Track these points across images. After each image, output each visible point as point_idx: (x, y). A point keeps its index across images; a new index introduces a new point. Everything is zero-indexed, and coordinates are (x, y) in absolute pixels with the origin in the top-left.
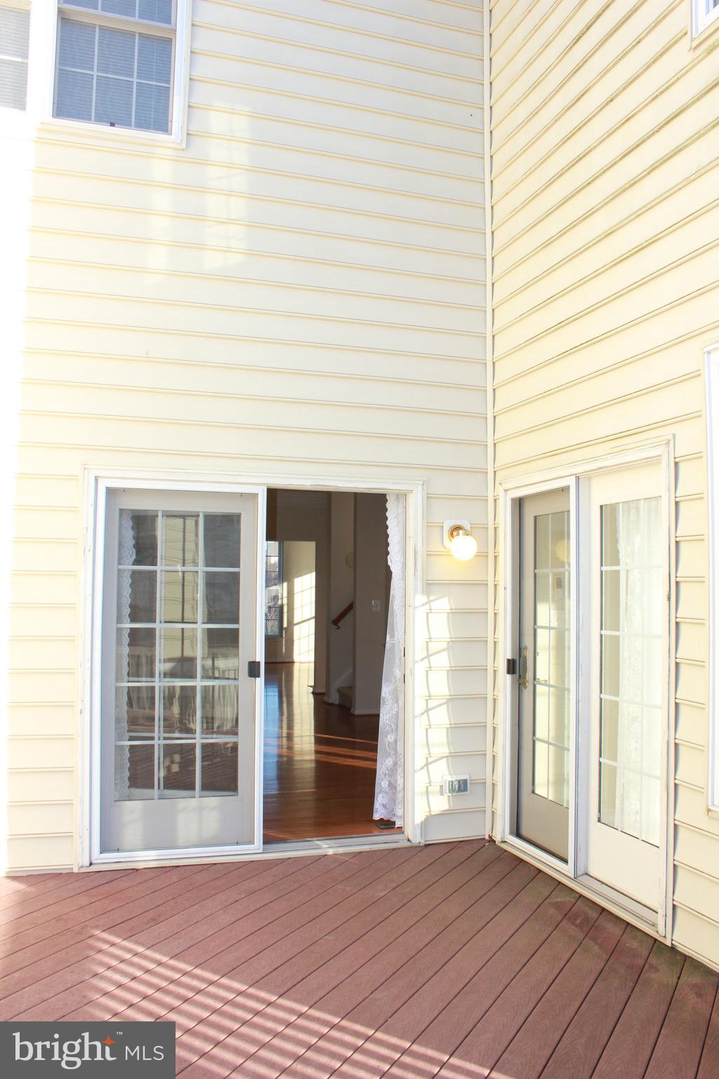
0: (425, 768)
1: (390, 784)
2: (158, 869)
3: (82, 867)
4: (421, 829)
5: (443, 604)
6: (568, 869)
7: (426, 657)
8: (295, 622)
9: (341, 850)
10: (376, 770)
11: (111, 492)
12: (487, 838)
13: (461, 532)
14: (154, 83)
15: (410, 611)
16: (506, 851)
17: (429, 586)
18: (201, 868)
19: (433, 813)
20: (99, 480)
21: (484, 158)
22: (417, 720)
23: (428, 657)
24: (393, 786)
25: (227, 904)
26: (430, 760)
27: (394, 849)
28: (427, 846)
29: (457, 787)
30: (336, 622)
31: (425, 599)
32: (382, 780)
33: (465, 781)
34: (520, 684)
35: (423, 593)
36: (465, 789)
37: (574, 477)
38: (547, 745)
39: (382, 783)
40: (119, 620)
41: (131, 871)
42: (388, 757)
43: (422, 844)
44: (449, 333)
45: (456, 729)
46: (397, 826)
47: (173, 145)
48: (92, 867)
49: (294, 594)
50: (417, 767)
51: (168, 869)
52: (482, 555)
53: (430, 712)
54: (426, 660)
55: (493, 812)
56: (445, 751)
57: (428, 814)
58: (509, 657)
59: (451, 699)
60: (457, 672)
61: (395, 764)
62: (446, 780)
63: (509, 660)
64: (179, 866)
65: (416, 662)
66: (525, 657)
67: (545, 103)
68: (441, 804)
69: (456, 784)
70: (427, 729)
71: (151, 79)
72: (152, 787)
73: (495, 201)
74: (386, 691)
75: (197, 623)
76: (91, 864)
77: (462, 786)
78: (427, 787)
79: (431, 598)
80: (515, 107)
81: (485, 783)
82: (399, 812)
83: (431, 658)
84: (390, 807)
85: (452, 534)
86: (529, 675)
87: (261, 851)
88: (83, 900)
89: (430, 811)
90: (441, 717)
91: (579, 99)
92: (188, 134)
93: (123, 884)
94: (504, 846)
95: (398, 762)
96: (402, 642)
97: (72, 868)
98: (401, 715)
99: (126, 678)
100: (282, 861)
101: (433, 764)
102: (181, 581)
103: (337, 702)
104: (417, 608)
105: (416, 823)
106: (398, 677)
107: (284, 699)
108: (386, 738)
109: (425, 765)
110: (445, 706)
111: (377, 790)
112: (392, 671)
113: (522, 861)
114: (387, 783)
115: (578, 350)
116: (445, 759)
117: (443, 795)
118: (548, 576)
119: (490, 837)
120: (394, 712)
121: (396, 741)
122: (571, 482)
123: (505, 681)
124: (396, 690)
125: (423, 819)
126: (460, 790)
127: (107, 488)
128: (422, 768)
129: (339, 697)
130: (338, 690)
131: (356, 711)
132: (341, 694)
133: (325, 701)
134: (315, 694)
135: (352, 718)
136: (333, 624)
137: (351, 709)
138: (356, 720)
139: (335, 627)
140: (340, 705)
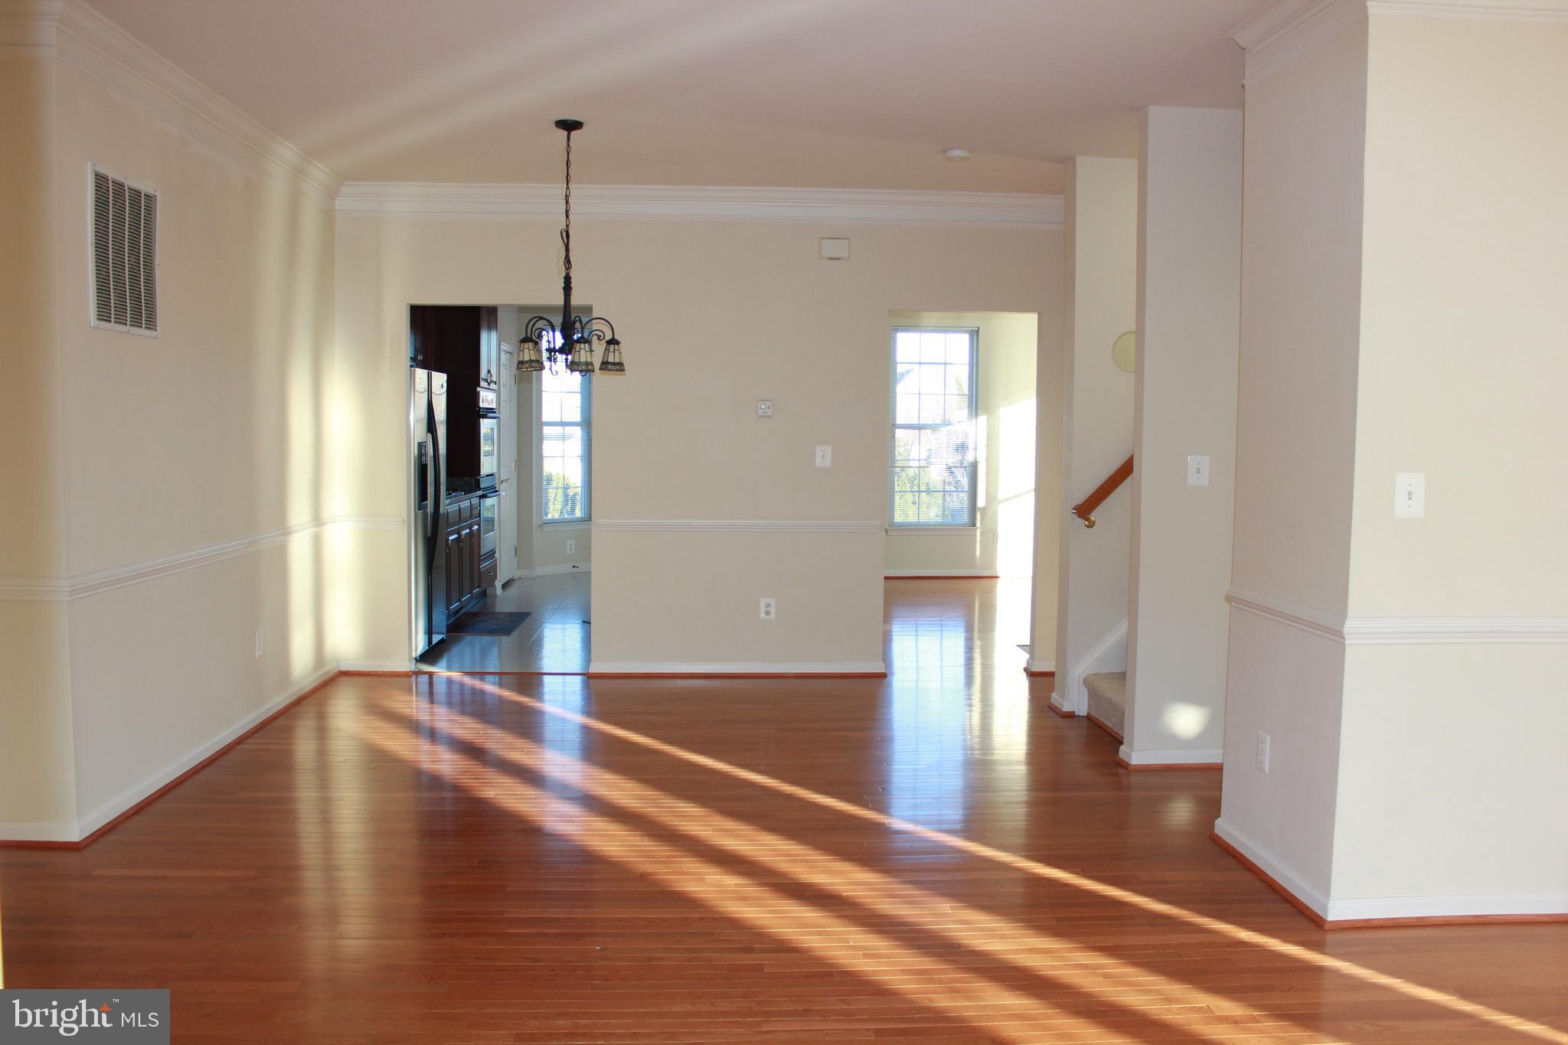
8: (1001, 497)
30: (1085, 510)
49: (1000, 441)
103: (1082, 712)
129: (1089, 697)
130: (1086, 682)
131: (1134, 754)
132: (1094, 695)
133: (1052, 704)
134: (1032, 674)
135: (1121, 771)
136: (1076, 516)
137: (1122, 747)
138: (1134, 779)
139: (1081, 522)
140: (1089, 718)
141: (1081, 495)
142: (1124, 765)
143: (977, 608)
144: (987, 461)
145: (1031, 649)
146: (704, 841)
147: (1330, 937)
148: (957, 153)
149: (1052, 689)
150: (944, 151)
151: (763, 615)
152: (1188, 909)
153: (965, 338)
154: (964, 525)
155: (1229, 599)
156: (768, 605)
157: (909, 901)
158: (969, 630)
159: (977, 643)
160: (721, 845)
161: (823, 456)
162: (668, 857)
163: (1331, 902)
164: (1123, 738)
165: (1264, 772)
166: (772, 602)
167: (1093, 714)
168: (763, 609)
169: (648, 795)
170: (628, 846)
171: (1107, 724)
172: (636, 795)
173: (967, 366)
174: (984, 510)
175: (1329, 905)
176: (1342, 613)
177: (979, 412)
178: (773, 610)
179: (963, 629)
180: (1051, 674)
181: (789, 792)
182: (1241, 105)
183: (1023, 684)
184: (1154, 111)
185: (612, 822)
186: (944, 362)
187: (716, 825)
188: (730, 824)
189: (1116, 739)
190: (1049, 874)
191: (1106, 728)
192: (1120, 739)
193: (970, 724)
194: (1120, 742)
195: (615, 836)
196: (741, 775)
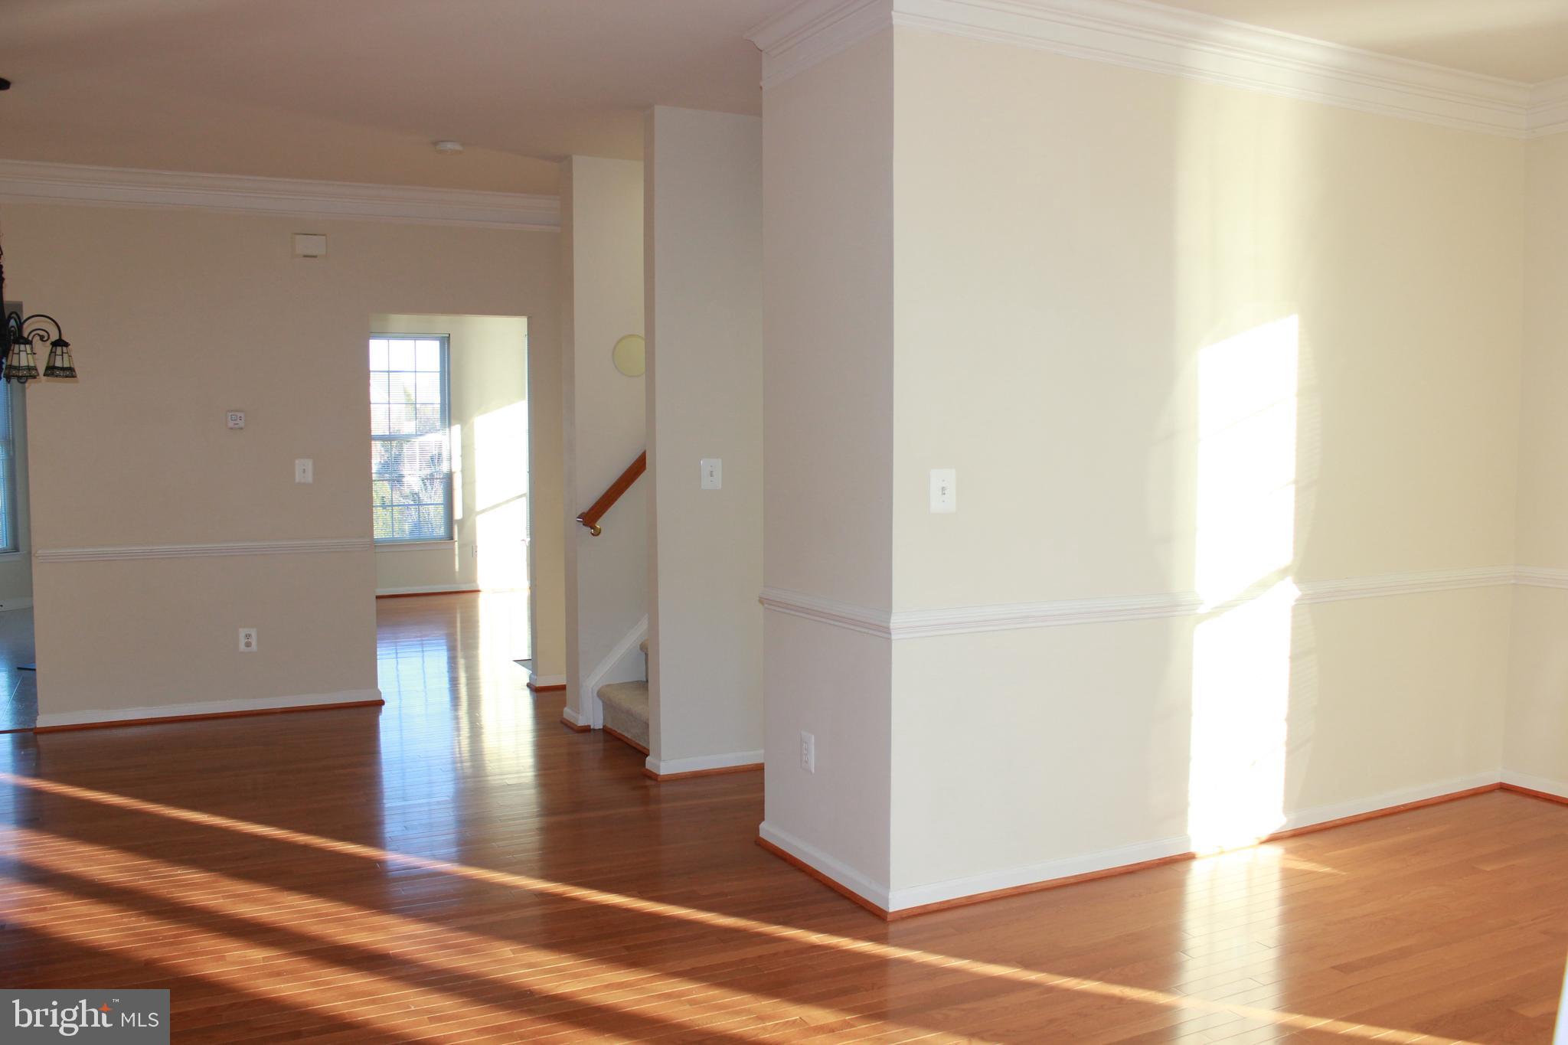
8: (478, 508)
30: (591, 518)
103: (597, 723)
129: (603, 710)
130: (601, 694)
131: (662, 764)
132: (609, 706)
133: (564, 719)
134: (535, 690)
135: (649, 782)
136: (581, 524)
137: (648, 759)
138: (664, 790)
139: (587, 530)
140: (606, 731)
141: (586, 504)
142: (653, 777)
143: (458, 625)
144: (463, 471)
145: (532, 664)
146: (217, 912)
147: (892, 928)
148: (449, 146)
149: (564, 704)
150: (435, 144)
151: (242, 647)
152: (755, 919)
153: (435, 345)
154: (441, 539)
155: (761, 601)
156: (248, 636)
157: (468, 951)
158: (452, 650)
159: (461, 662)
160: (236, 914)
161: (304, 470)
162: (176, 936)
163: (890, 894)
164: (649, 750)
165: (811, 773)
166: (253, 632)
167: (609, 726)
168: (242, 641)
169: (135, 865)
170: (123, 930)
171: (626, 734)
172: (122, 867)
173: (438, 375)
174: (461, 522)
175: (890, 897)
176: (887, 609)
177: (453, 421)
178: (254, 641)
179: (445, 647)
180: (563, 688)
181: (303, 843)
182: (756, 110)
183: (526, 700)
184: (660, 111)
185: (97, 903)
186: (414, 370)
187: (225, 892)
188: (243, 888)
189: (640, 751)
190: (606, 901)
191: (625, 740)
192: (645, 751)
193: (460, 748)
194: (643, 754)
195: (103, 920)
196: (243, 830)
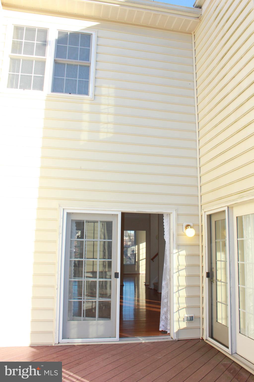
0: (178, 312)
1: (165, 317)
2: (82, 346)
3: (56, 344)
4: (176, 334)
5: (183, 253)
6: (229, 351)
7: (178, 272)
8: (140, 259)
9: (147, 341)
10: (160, 312)
11: (68, 214)
12: (201, 338)
13: (189, 227)
14: (84, 80)
15: (172, 255)
16: (207, 343)
17: (179, 246)
18: (97, 346)
19: (181, 328)
20: (64, 210)
21: (194, 98)
22: (174, 294)
23: (178, 271)
24: (166, 318)
25: (104, 359)
26: (179, 309)
27: (166, 341)
28: (178, 340)
29: (189, 319)
31: (177, 251)
32: (163, 316)
33: (192, 317)
34: (211, 281)
35: (176, 249)
36: (192, 320)
37: (227, 207)
38: (221, 304)
39: (163, 318)
40: (71, 258)
41: (72, 346)
42: (164, 308)
43: (177, 340)
44: (186, 158)
45: (188, 298)
46: (168, 333)
47: (89, 99)
48: (59, 344)
49: (140, 249)
50: (175, 311)
51: (85, 346)
52: (197, 235)
53: (179, 291)
54: (178, 273)
55: (203, 329)
56: (185, 305)
57: (179, 329)
58: (207, 271)
59: (187, 286)
60: (189, 277)
61: (167, 310)
62: (185, 316)
63: (207, 273)
64: (89, 345)
65: (174, 273)
66: (213, 272)
67: (213, 79)
68: (184, 325)
69: (189, 318)
70: (178, 297)
71: (83, 79)
72: (81, 316)
73: (199, 112)
74: (164, 283)
75: (97, 259)
76: (59, 343)
77: (191, 318)
78: (178, 319)
79: (179, 251)
80: (204, 80)
81: (200, 318)
82: (169, 328)
83: (179, 272)
84: (165, 326)
85: (186, 228)
86: (214, 278)
87: (118, 340)
88: (55, 356)
89: (180, 328)
90: (183, 293)
91: (224, 77)
92: (94, 95)
93: (69, 350)
94: (207, 341)
95: (168, 309)
96: (169, 266)
97: (52, 344)
98: (169, 292)
99: (73, 278)
100: (126, 344)
101: (181, 310)
102: (93, 244)
104: (174, 254)
105: (174, 332)
106: (168, 278)
107: (136, 287)
108: (164, 301)
109: (178, 311)
110: (185, 289)
111: (161, 320)
112: (165, 276)
113: (213, 347)
114: (164, 317)
115: (227, 162)
116: (185, 309)
117: (184, 322)
118: (220, 242)
119: (202, 338)
120: (167, 291)
121: (167, 302)
122: (226, 209)
123: (206, 280)
124: (167, 283)
125: (177, 331)
126: (190, 320)
127: (67, 212)
128: (177, 312)
130: (154, 284)
136: (151, 260)
144: (138, 253)
149: (149, 286)
153: (134, 232)
154: (134, 265)
167: (154, 288)
174: (137, 262)
177: (136, 245)
